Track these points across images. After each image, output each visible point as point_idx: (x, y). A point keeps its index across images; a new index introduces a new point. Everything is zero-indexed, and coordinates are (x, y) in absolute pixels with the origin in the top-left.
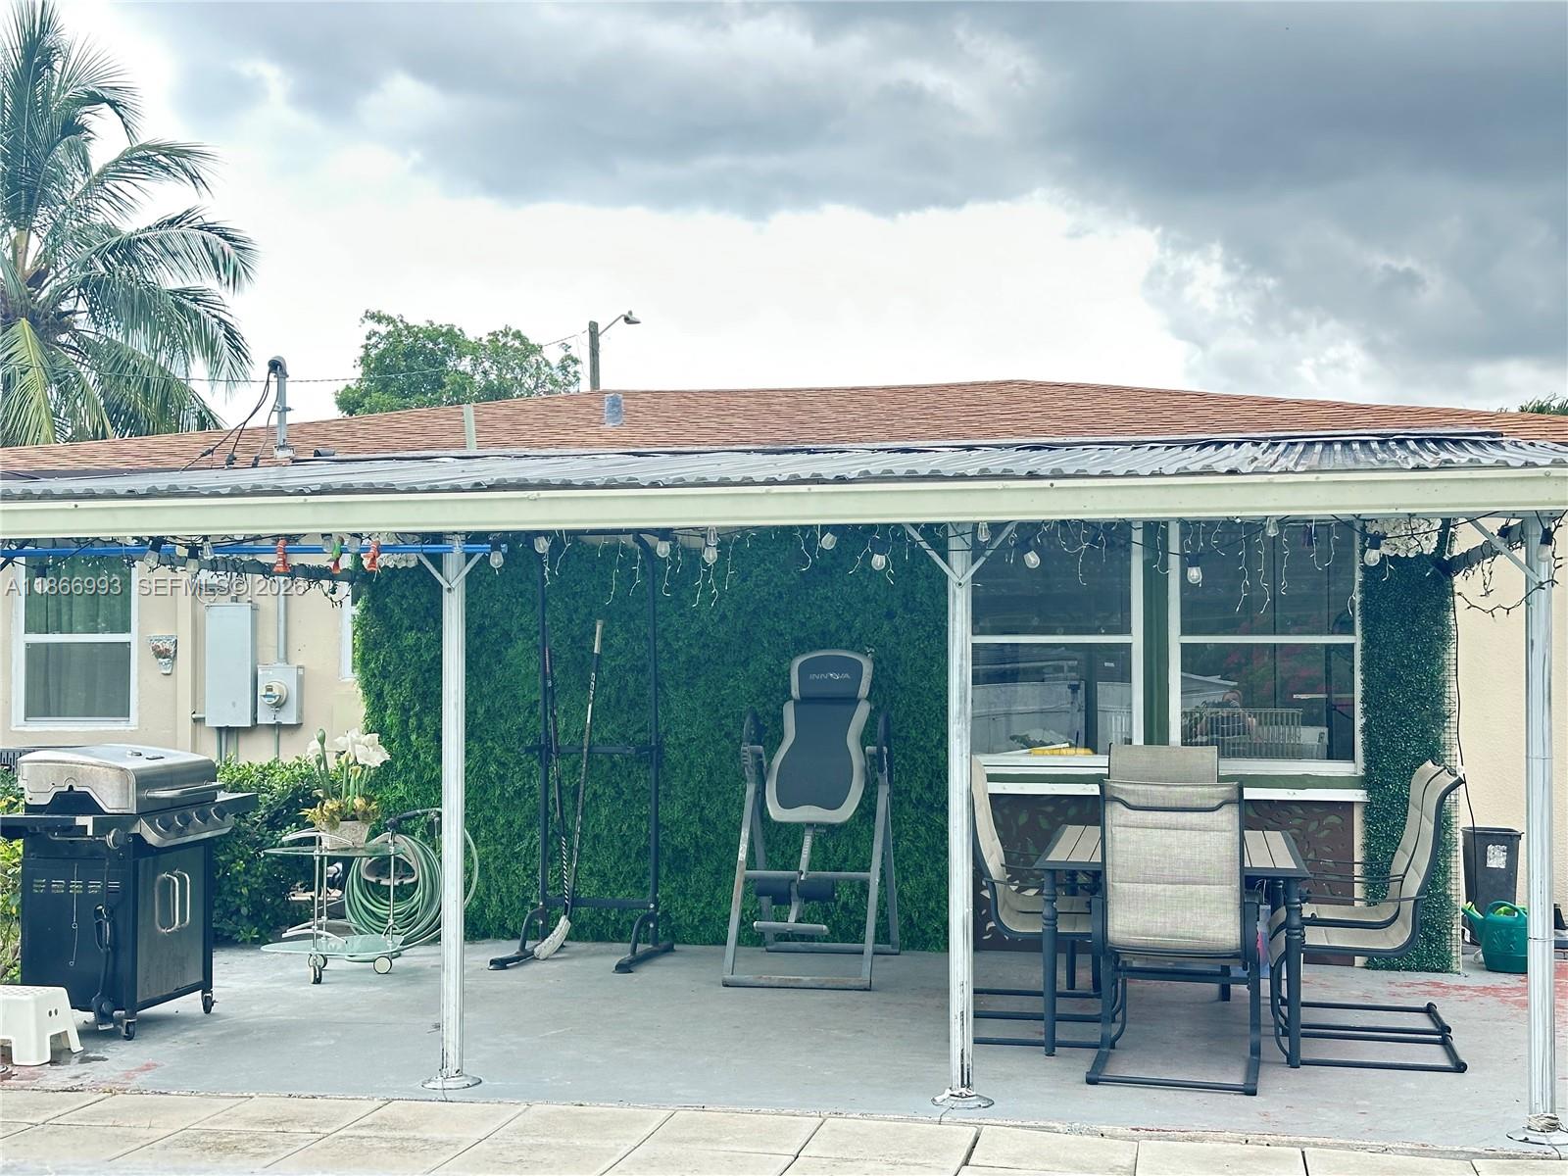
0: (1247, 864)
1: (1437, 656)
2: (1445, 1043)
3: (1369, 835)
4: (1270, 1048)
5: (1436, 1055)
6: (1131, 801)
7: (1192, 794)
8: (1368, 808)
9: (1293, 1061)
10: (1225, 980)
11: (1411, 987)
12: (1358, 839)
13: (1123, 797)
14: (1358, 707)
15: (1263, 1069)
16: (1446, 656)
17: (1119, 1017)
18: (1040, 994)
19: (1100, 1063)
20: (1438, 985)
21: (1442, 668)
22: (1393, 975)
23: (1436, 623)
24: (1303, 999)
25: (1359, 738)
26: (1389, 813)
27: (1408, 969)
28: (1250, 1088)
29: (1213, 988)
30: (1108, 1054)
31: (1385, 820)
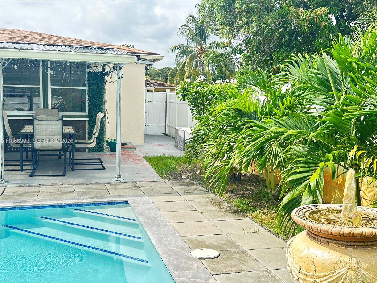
0: (64, 132)
1: (102, 92)
2: (102, 164)
3: (89, 127)
4: (69, 168)
5: (100, 167)
6: (39, 119)
7: (52, 118)
8: (89, 121)
9: (73, 170)
10: (60, 155)
11: (96, 155)
12: (87, 128)
13: (38, 119)
14: (87, 102)
15: (67, 171)
16: (104, 92)
17: (37, 164)
18: (20, 160)
19: (33, 173)
20: (101, 154)
21: (103, 94)
22: (93, 153)
23: (102, 85)
24: (75, 158)
25: (87, 108)
26: (93, 122)
27: (96, 152)
28: (64, 175)
29: (57, 157)
30: (35, 171)
31: (92, 124)
